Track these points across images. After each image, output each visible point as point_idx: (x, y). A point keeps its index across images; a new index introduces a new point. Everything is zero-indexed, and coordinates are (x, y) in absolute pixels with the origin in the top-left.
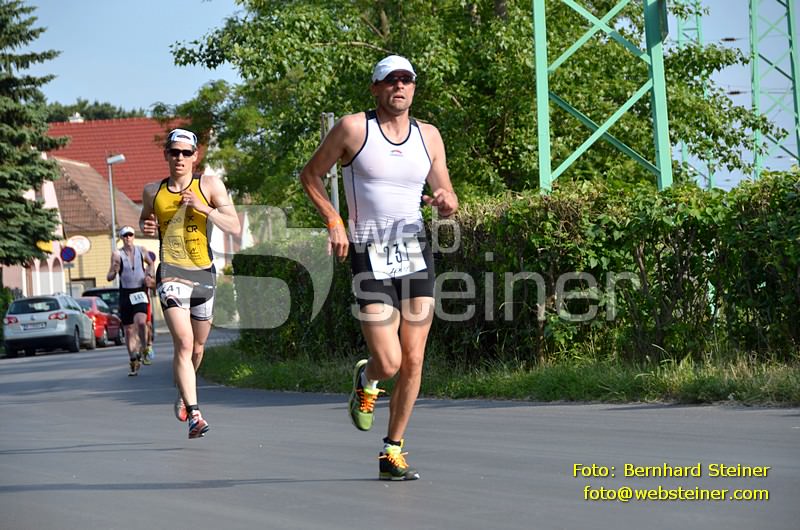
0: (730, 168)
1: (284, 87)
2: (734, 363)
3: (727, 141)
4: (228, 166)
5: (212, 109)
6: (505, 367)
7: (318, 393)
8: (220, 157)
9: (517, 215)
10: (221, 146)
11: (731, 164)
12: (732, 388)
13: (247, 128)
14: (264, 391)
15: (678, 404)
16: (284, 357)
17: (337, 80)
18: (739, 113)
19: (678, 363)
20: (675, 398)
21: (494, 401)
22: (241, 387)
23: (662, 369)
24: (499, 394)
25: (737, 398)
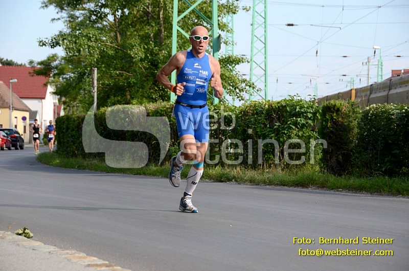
0: (240, 100)
1: (79, 58)
2: (236, 169)
3: (240, 90)
4: (56, 86)
5: (52, 64)
6: (153, 165)
7: (84, 171)
8: (54, 82)
9: (161, 110)
10: (54, 78)
11: (240, 99)
12: (234, 177)
13: (65, 72)
14: (63, 168)
15: (215, 182)
16: (72, 156)
17: (100, 57)
18: (244, 81)
19: (216, 167)
20: (213, 179)
21: (148, 177)
22: (55, 166)
23: (210, 169)
24: (150, 174)
25: (236, 181)
